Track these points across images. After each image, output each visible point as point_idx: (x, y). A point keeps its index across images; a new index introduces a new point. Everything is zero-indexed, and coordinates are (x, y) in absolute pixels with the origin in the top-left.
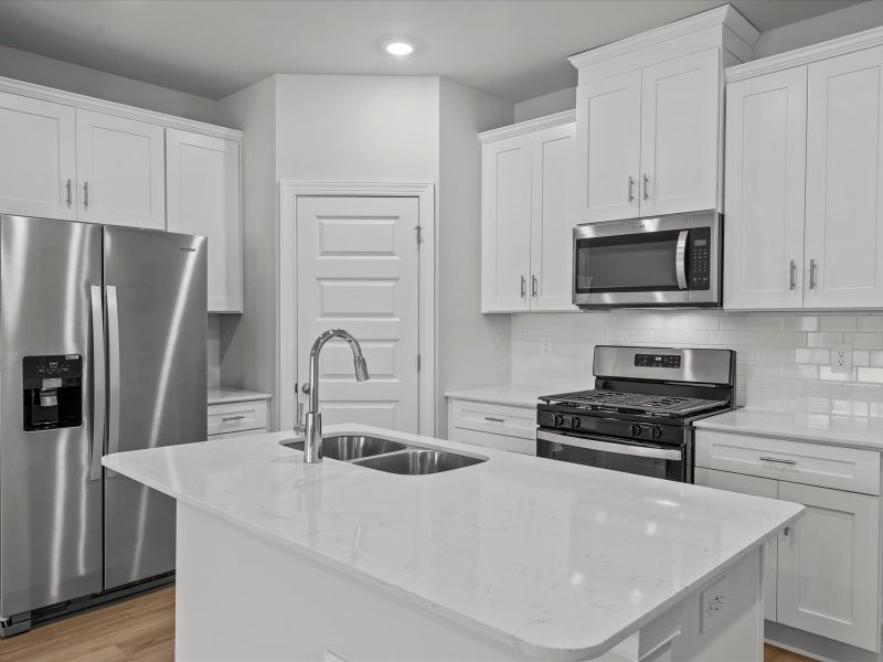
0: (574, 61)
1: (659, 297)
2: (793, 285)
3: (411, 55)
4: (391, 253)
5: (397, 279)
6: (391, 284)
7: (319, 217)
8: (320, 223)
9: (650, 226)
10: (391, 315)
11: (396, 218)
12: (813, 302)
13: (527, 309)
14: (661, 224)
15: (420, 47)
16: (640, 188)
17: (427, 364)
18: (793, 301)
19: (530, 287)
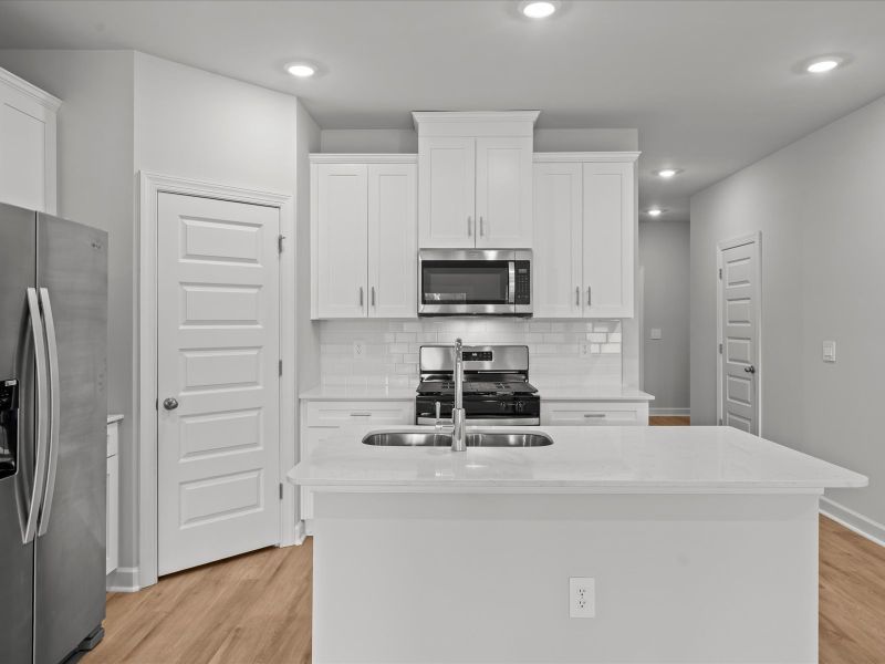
0: (417, 116)
1: (490, 308)
2: (578, 303)
3: (313, 76)
4: (254, 261)
5: (259, 287)
6: (255, 291)
7: (182, 217)
8: (183, 223)
9: (491, 256)
10: (254, 322)
11: (259, 226)
12: (590, 313)
13: (365, 316)
14: (499, 255)
15: (321, 71)
16: (475, 226)
17: (289, 369)
18: (577, 313)
19: (368, 297)
